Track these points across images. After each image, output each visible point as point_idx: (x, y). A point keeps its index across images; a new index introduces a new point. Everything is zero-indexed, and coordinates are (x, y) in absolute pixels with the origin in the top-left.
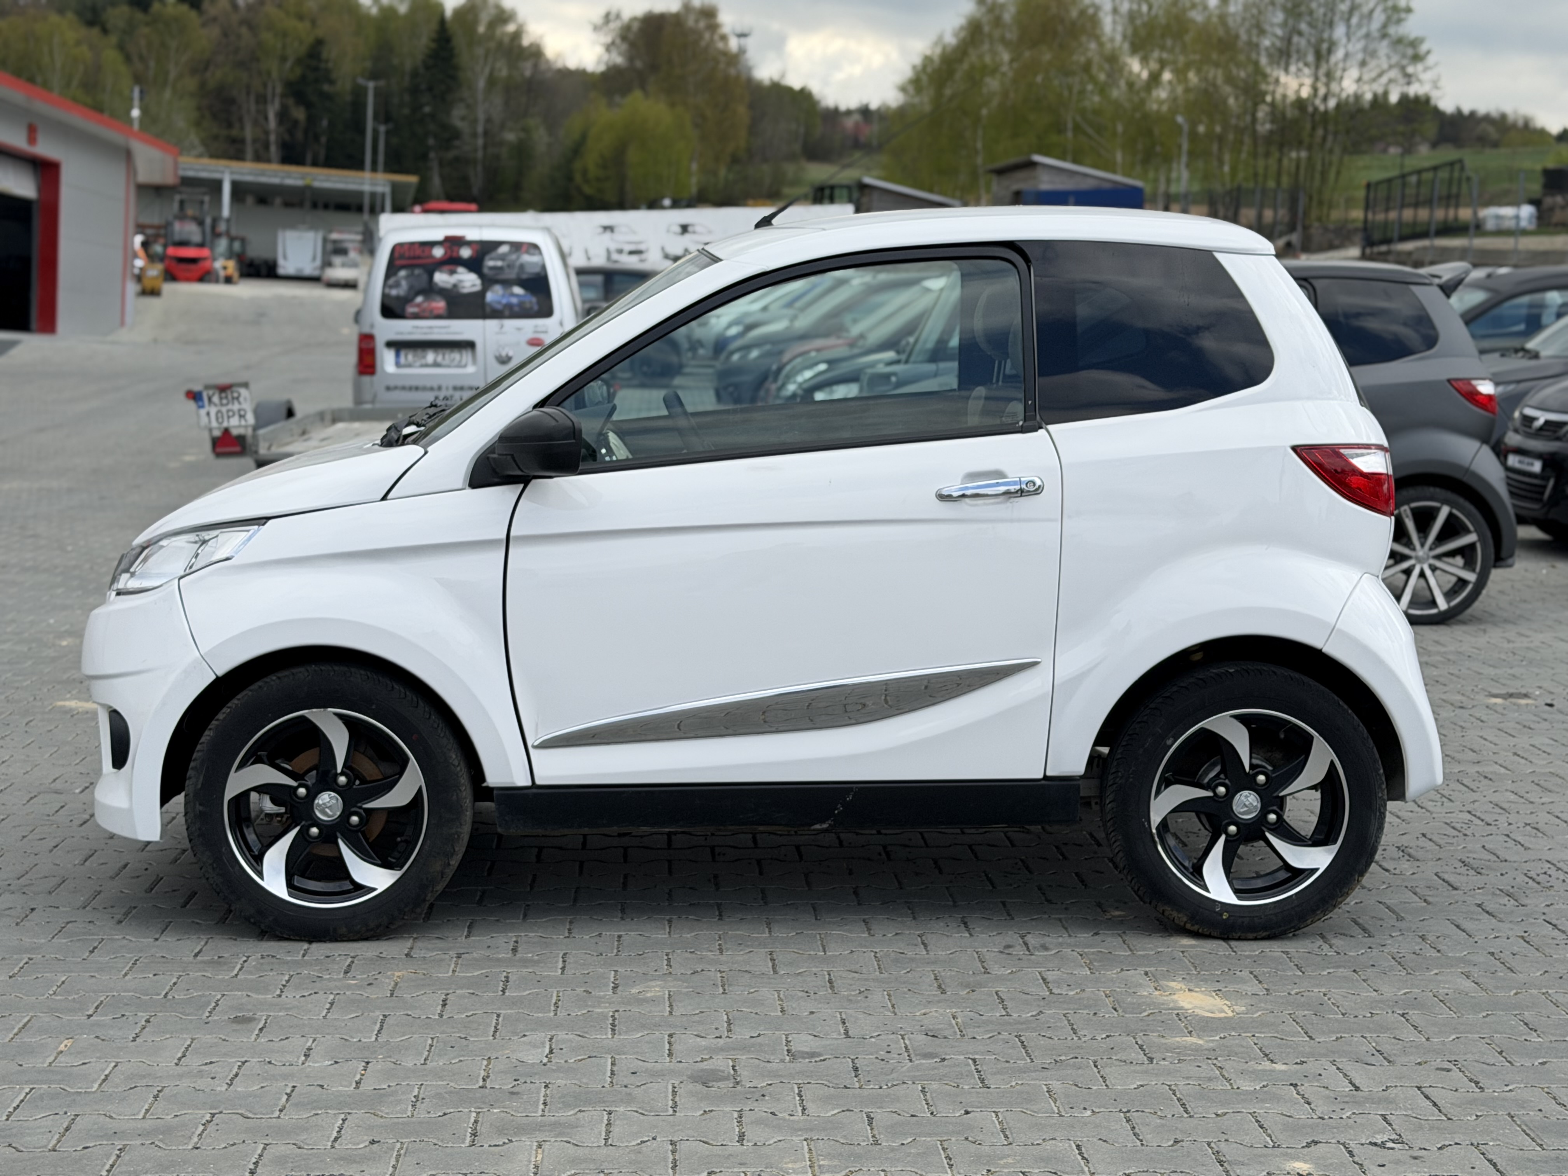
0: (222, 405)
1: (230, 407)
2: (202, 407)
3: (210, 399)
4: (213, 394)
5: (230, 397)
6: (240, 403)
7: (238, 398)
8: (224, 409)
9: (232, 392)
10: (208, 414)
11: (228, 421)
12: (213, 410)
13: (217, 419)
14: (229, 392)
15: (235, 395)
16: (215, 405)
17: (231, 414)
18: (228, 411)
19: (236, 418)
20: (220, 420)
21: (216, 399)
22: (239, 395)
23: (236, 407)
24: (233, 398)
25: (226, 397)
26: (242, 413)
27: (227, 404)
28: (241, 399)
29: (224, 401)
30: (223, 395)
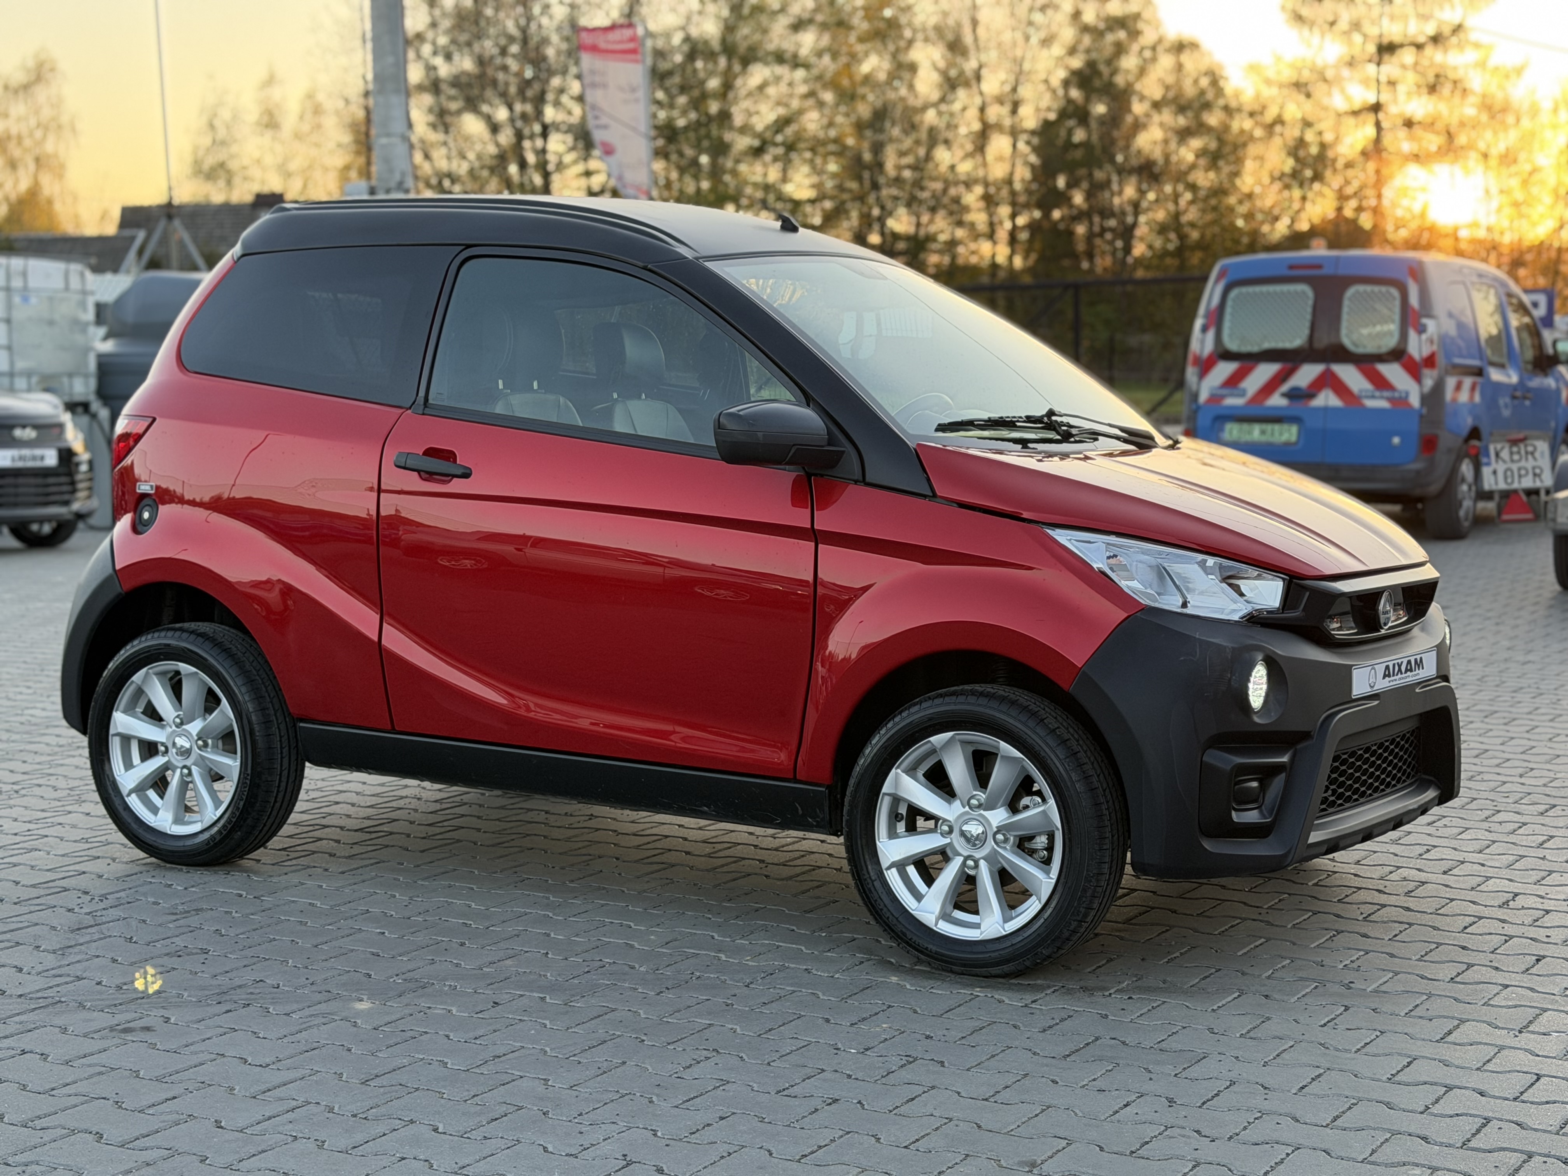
0: (1512, 461)
1: (1523, 463)
2: (1488, 464)
3: (1497, 455)
4: (1502, 448)
5: (1523, 452)
6: (1535, 459)
7: (1532, 453)
8: (1515, 467)
9: (1526, 446)
10: (1495, 472)
11: (1520, 482)
12: (1501, 468)
13: (1506, 478)
14: (1522, 446)
15: (1530, 449)
16: (1504, 461)
17: (1523, 472)
18: (1519, 469)
19: (1530, 476)
20: (1509, 480)
21: (1505, 454)
22: (1535, 448)
23: (1530, 464)
24: (1527, 453)
25: (1519, 453)
26: (1538, 471)
27: (1520, 460)
28: (1537, 455)
29: (1516, 457)
30: (1515, 449)
